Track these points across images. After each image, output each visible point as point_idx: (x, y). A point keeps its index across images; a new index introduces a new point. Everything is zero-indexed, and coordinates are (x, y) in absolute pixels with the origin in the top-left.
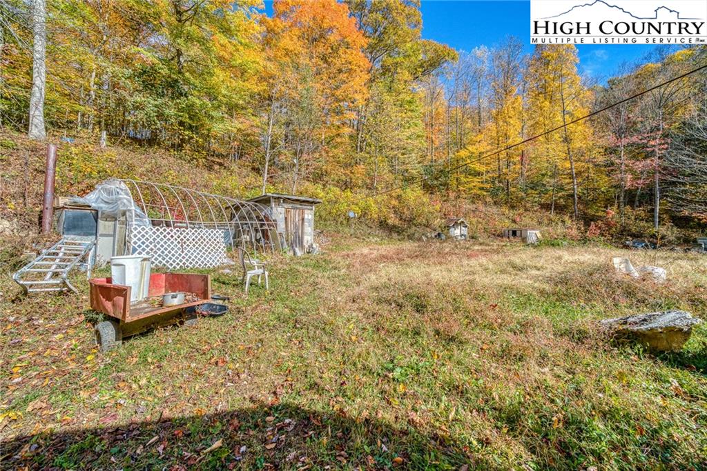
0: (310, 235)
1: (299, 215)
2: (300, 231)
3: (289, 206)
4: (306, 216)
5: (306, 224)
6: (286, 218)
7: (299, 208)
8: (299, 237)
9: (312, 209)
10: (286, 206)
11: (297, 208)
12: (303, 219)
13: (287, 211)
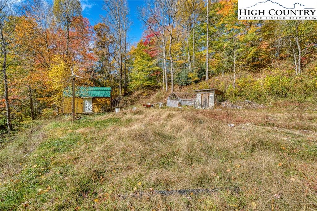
0: (212, 102)
1: (207, 95)
2: (207, 101)
3: (203, 93)
4: (210, 95)
5: (210, 98)
6: (201, 97)
7: (207, 93)
8: (207, 103)
9: (213, 92)
10: (201, 93)
11: (206, 93)
12: (209, 97)
13: (202, 95)
